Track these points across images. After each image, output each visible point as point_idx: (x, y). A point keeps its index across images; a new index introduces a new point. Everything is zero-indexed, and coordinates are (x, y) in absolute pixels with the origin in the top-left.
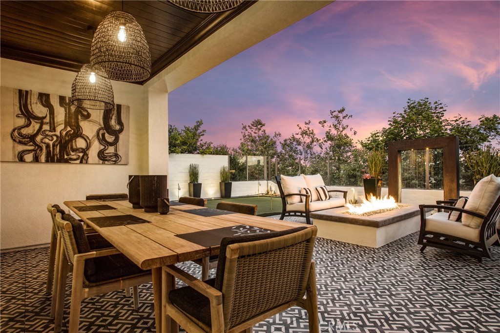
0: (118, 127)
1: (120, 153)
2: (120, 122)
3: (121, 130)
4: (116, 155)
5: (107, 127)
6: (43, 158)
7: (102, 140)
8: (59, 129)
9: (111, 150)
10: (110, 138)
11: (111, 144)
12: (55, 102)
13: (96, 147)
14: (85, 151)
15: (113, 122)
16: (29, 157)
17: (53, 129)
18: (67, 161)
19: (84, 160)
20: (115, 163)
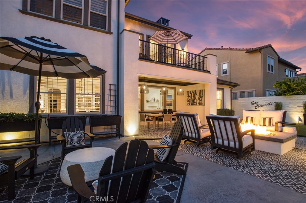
0: (202, 96)
1: (203, 103)
2: (203, 95)
3: (203, 97)
4: (202, 103)
5: (200, 96)
6: (190, 104)
7: (199, 100)
8: (193, 98)
9: (201, 102)
10: (201, 99)
11: (201, 100)
12: (192, 92)
13: (198, 101)
14: (196, 102)
15: (201, 95)
16: (189, 104)
17: (192, 98)
18: (193, 105)
19: (196, 105)
20: (202, 105)
